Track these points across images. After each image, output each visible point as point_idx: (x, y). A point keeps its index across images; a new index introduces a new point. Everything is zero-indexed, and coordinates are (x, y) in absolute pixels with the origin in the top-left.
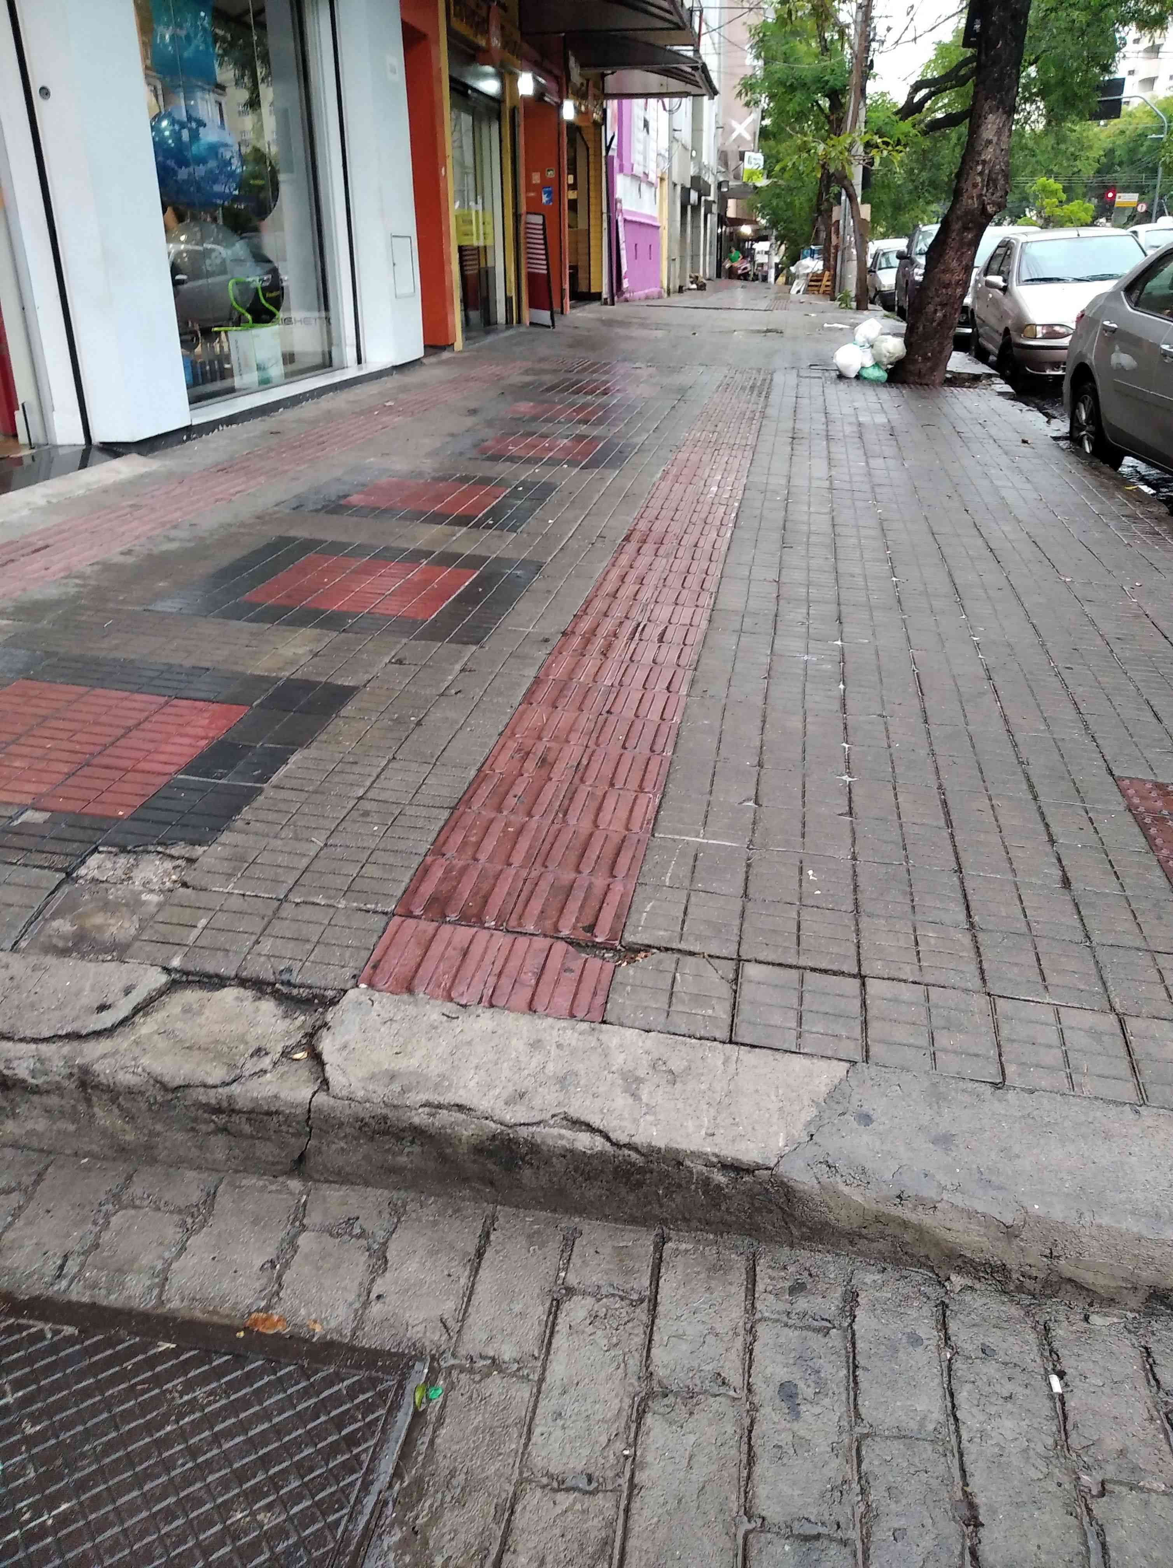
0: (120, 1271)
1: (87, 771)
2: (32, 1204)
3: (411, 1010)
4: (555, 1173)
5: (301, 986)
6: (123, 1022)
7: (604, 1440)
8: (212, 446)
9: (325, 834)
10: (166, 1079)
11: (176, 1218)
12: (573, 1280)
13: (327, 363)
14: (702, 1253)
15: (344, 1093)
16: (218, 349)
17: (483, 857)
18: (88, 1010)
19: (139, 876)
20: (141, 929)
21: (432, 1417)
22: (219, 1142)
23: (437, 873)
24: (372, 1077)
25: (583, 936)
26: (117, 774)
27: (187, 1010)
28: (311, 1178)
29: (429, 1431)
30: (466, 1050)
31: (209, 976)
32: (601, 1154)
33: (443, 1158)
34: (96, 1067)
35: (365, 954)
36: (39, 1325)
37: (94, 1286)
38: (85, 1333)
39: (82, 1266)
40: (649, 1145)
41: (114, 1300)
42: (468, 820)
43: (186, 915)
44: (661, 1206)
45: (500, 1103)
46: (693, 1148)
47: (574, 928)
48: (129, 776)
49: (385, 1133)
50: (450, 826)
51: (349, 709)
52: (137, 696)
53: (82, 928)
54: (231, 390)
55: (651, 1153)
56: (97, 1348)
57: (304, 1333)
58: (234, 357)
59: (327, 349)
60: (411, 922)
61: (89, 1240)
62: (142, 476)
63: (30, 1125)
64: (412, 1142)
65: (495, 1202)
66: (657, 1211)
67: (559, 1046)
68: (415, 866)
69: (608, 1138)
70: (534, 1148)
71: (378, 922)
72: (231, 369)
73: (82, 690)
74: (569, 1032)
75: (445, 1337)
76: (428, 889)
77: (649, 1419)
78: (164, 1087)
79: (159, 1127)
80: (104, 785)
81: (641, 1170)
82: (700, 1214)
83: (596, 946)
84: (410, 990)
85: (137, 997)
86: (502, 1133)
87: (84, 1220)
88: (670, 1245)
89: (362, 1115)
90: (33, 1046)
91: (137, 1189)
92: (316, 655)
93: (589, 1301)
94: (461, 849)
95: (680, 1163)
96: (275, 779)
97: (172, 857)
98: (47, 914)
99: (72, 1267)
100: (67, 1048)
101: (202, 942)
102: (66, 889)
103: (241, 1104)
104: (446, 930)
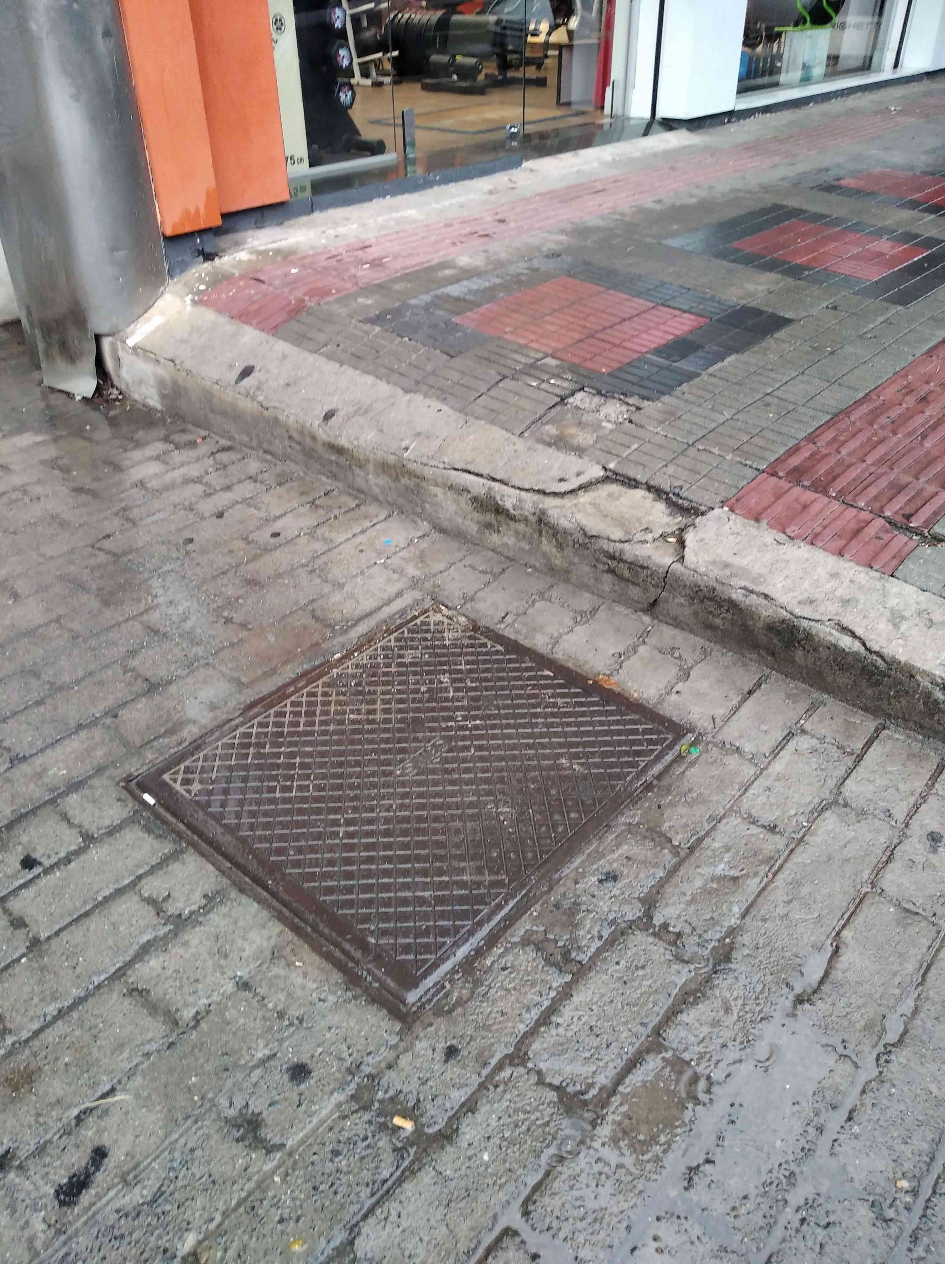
0: (534, 630)
1: (591, 340)
2: (496, 583)
3: (754, 531)
4: (820, 659)
5: (685, 499)
6: (572, 491)
7: (793, 812)
8: (746, 129)
9: (733, 411)
10: (587, 529)
11: (572, 614)
12: (808, 726)
13: (866, 66)
14: (909, 745)
15: (692, 566)
16: (775, 50)
17: (844, 452)
18: (553, 479)
19: (604, 411)
20: (596, 442)
21: (688, 759)
22: (608, 578)
23: (806, 453)
24: (714, 562)
25: (899, 519)
26: (608, 346)
27: (610, 495)
28: (657, 618)
29: (683, 767)
30: (783, 565)
31: (630, 479)
32: (855, 654)
33: (745, 628)
34: (550, 512)
35: (734, 491)
36: (486, 640)
37: (517, 632)
38: (507, 652)
39: (515, 621)
40: (893, 657)
41: (527, 643)
42: (842, 425)
43: (626, 440)
44: (889, 704)
45: (795, 602)
46: (926, 668)
47: (896, 513)
48: (615, 349)
49: (712, 599)
50: (827, 425)
51: (781, 334)
52: (635, 299)
53: (562, 433)
54: (776, 85)
55: (892, 663)
56: (511, 661)
57: (627, 695)
58: (785, 57)
59: (869, 54)
60: (774, 479)
61: (521, 610)
62: (685, 147)
63: (505, 539)
64: (728, 611)
65: (773, 668)
66: (885, 706)
67: (851, 581)
68: (790, 445)
69: (864, 644)
70: (809, 636)
71: (751, 474)
72: (780, 68)
73: (601, 289)
74: (862, 575)
75: (712, 726)
76: (795, 461)
77: (828, 814)
78: (585, 533)
79: (576, 560)
80: (597, 351)
81: (883, 674)
82: (916, 718)
83: (908, 529)
84: (757, 520)
85: (583, 479)
86: (789, 620)
87: (521, 599)
88: (886, 732)
89: (700, 583)
90: (518, 491)
91: (554, 593)
92: (771, 293)
93: (814, 742)
94: (829, 443)
95: (912, 676)
96: (711, 370)
97: (628, 404)
98: (544, 420)
99: (509, 619)
100: (536, 497)
101: (632, 457)
102: (558, 408)
103: (628, 557)
104: (797, 491)
